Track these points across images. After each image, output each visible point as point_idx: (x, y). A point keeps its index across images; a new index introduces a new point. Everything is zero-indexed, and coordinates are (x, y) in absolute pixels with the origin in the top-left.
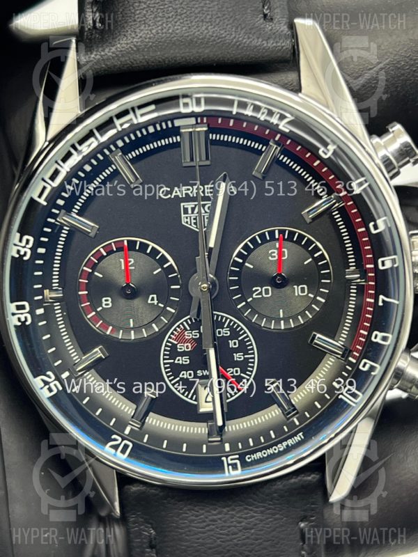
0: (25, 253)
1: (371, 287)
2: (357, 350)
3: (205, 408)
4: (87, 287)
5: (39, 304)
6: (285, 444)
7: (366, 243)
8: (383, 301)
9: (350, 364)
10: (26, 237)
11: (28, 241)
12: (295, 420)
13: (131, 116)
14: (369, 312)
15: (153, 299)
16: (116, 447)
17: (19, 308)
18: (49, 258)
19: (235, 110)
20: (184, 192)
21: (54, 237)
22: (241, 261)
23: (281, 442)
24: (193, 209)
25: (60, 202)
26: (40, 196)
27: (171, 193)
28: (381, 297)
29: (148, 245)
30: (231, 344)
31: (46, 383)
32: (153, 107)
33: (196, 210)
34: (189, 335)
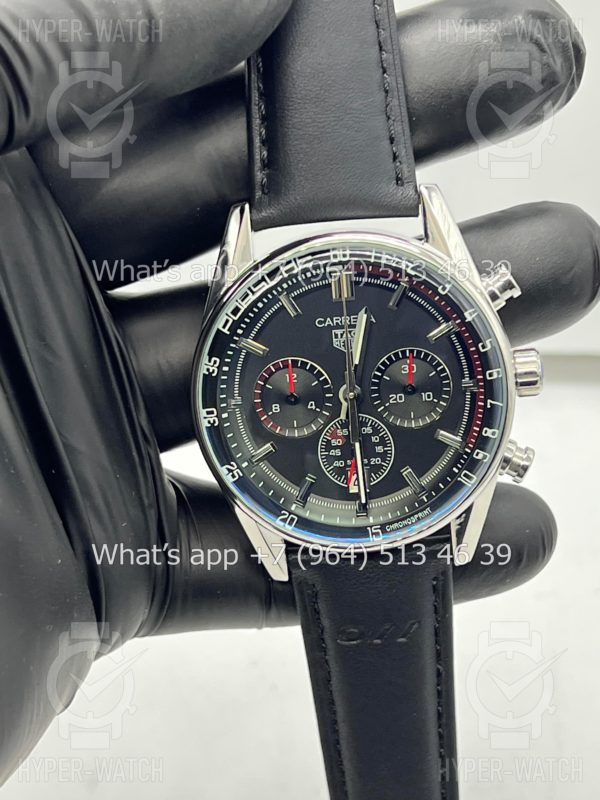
0: (213, 371)
1: (481, 393)
2: (472, 443)
3: (353, 490)
4: (261, 396)
5: (224, 410)
6: (416, 516)
7: (477, 360)
8: (491, 404)
9: (466, 453)
10: (214, 359)
11: (215, 362)
12: (424, 497)
13: (293, 264)
14: (480, 413)
15: (312, 405)
16: (284, 520)
17: (208, 413)
18: (231, 374)
19: (372, 260)
20: (335, 322)
21: (235, 358)
22: (380, 374)
23: (413, 515)
24: (342, 335)
25: (240, 331)
26: (224, 327)
27: (325, 322)
28: (489, 401)
29: (307, 363)
30: (373, 439)
31: (230, 471)
32: (310, 258)
33: (345, 335)
34: (340, 432)
